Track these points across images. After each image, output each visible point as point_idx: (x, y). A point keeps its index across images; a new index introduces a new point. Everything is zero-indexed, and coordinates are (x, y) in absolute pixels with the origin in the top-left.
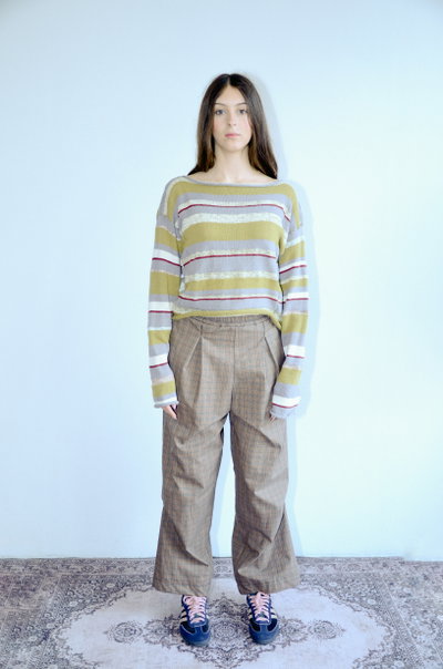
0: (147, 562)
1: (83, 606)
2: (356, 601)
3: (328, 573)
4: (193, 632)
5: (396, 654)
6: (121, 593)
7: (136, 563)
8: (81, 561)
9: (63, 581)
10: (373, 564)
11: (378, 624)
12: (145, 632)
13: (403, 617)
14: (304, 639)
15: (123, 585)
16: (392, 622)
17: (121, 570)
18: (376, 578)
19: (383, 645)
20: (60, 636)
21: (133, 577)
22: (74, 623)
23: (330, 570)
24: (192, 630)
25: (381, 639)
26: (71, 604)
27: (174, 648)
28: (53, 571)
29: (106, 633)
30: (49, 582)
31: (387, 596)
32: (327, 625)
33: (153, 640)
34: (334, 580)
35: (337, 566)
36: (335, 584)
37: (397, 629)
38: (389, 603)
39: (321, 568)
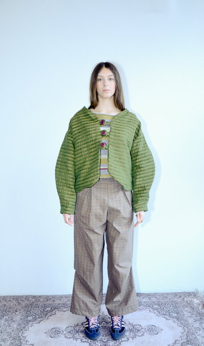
0: (66, 297)
1: (35, 319)
2: (167, 314)
3: (153, 301)
4: (91, 332)
5: (188, 341)
6: (53, 312)
7: (61, 297)
8: (34, 297)
9: (26, 307)
10: (174, 296)
11: (179, 326)
12: (65, 332)
13: (190, 322)
14: (143, 335)
15: (55, 308)
16: (185, 325)
17: (53, 301)
18: (176, 303)
19: (181, 337)
20: (23, 335)
21: (59, 304)
22: (30, 328)
23: (154, 299)
24: (91, 331)
25: (180, 334)
26: (29, 318)
27: (79, 340)
28: (21, 302)
29: (46, 333)
30: (19, 307)
31: (182, 312)
32: (153, 327)
33: (68, 336)
34: (156, 304)
35: (158, 298)
36: (157, 306)
37: (187, 328)
38: (183, 315)
39: (150, 298)
